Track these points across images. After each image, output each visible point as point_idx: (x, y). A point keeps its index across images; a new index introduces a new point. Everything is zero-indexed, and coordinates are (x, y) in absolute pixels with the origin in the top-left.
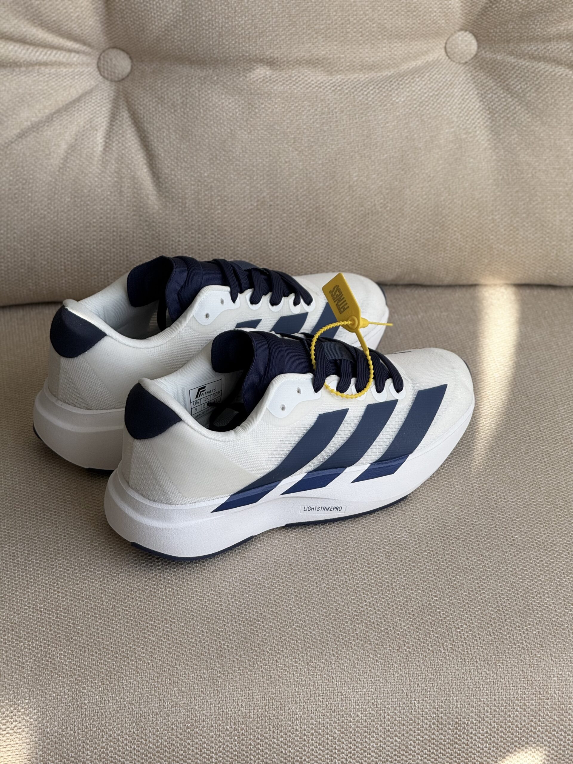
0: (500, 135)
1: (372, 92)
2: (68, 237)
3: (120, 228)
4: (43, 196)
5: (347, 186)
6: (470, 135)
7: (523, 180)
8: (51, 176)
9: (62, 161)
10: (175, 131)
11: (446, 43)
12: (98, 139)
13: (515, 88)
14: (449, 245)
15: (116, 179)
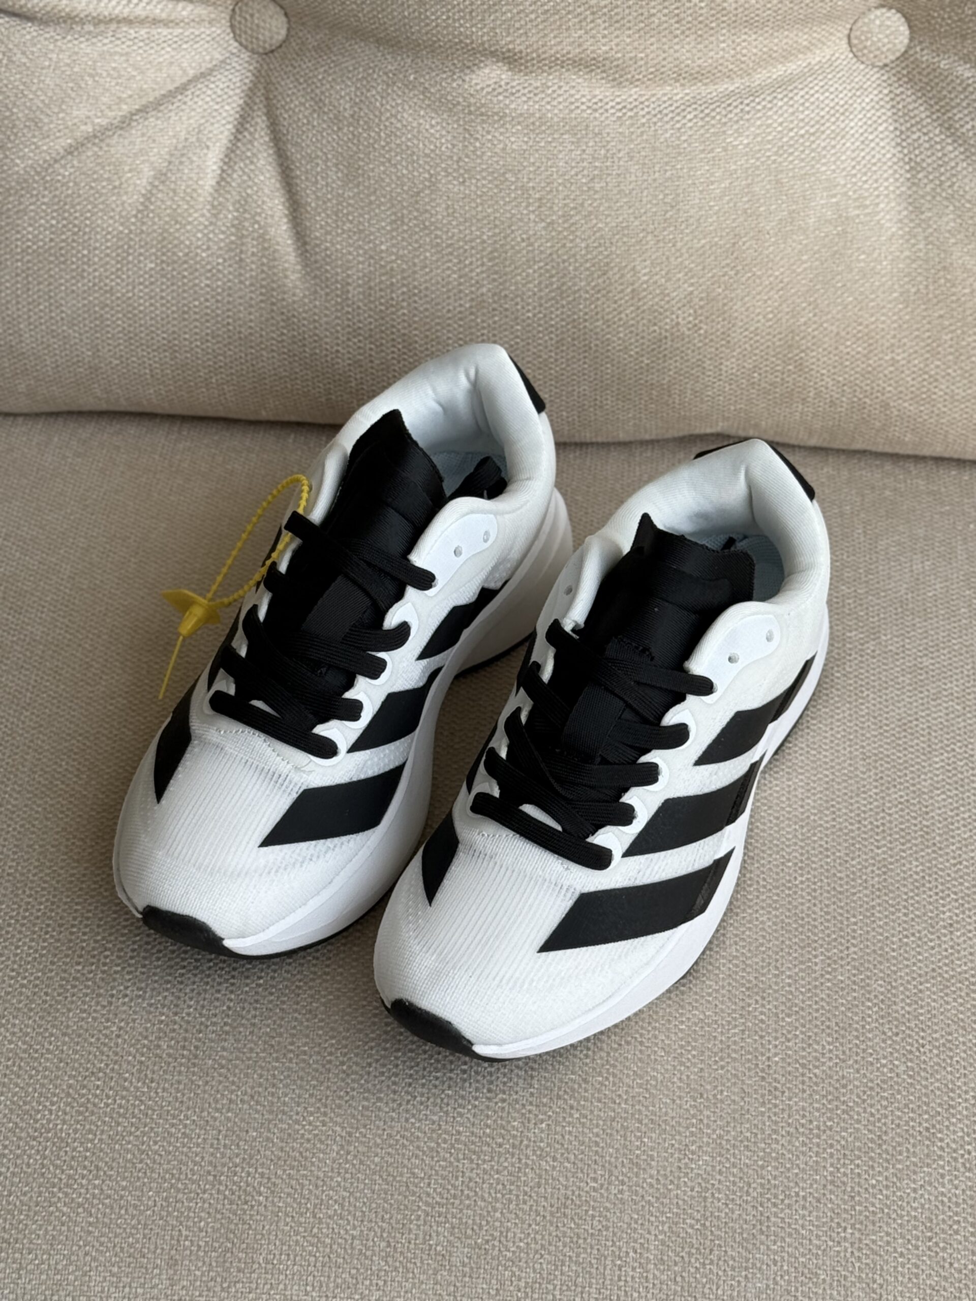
0: (922, 213)
1: (690, 124)
2: (152, 325)
3: (240, 319)
4: (107, 255)
5: (629, 290)
6: (867, 211)
7: (954, 298)
8: (122, 224)
9: (142, 200)
10: (336, 165)
11: (851, 29)
12: (210, 163)
13: (962, 126)
14: (811, 394)
15: (233, 238)
